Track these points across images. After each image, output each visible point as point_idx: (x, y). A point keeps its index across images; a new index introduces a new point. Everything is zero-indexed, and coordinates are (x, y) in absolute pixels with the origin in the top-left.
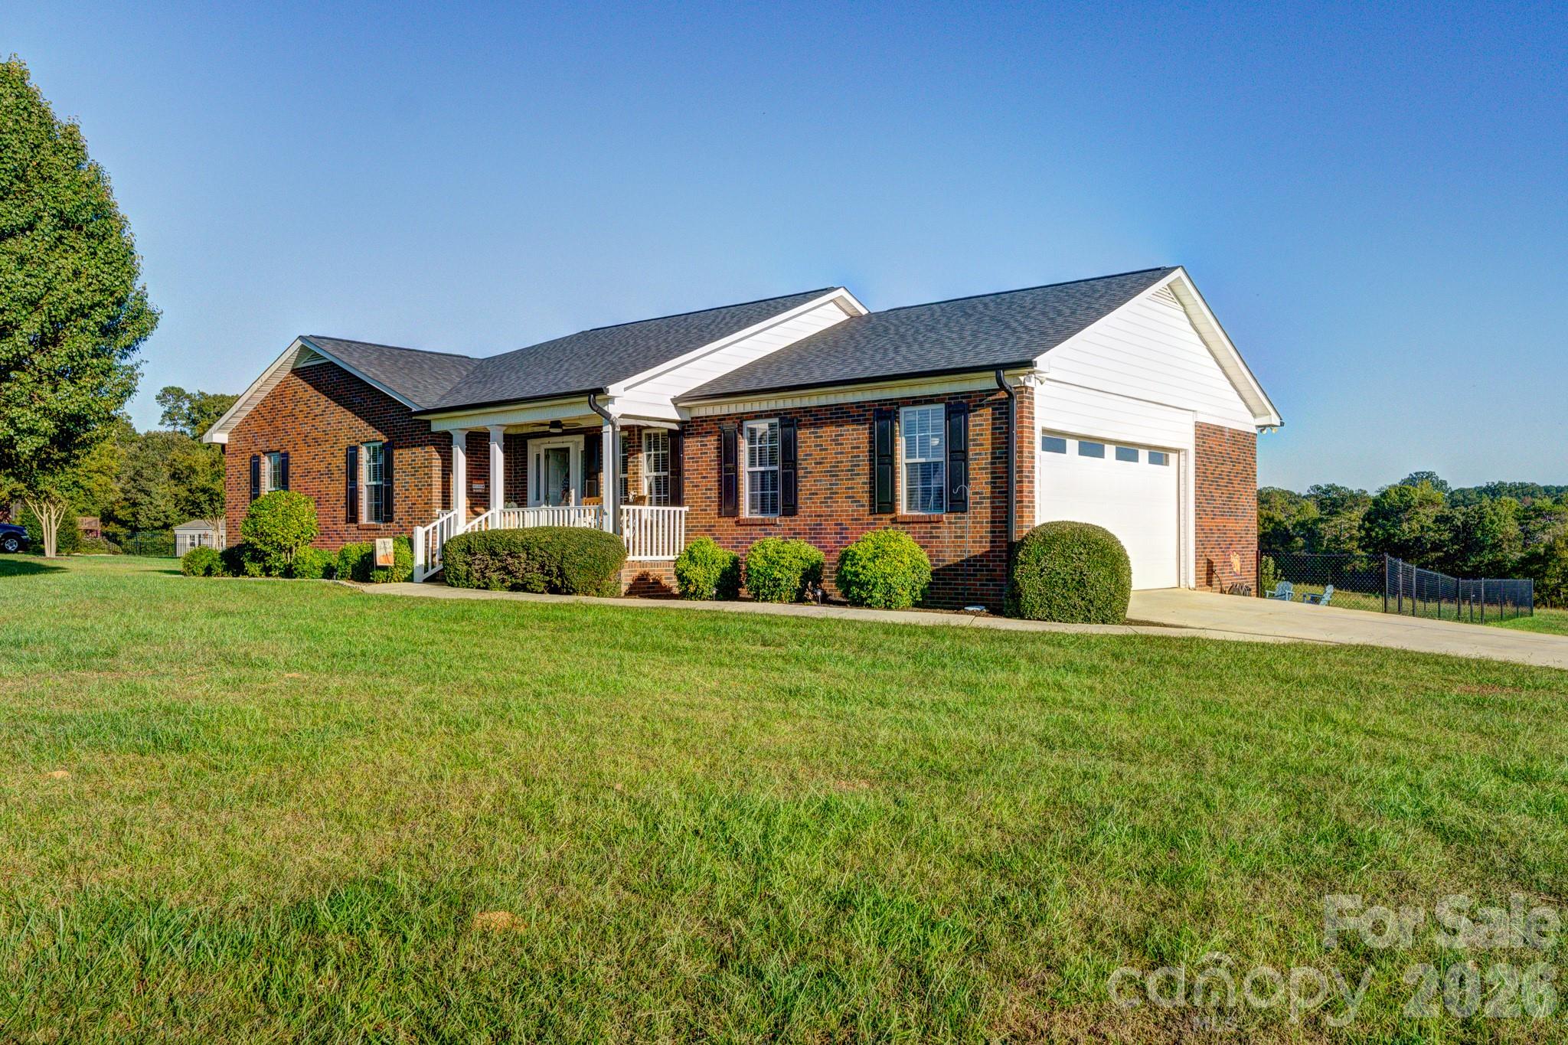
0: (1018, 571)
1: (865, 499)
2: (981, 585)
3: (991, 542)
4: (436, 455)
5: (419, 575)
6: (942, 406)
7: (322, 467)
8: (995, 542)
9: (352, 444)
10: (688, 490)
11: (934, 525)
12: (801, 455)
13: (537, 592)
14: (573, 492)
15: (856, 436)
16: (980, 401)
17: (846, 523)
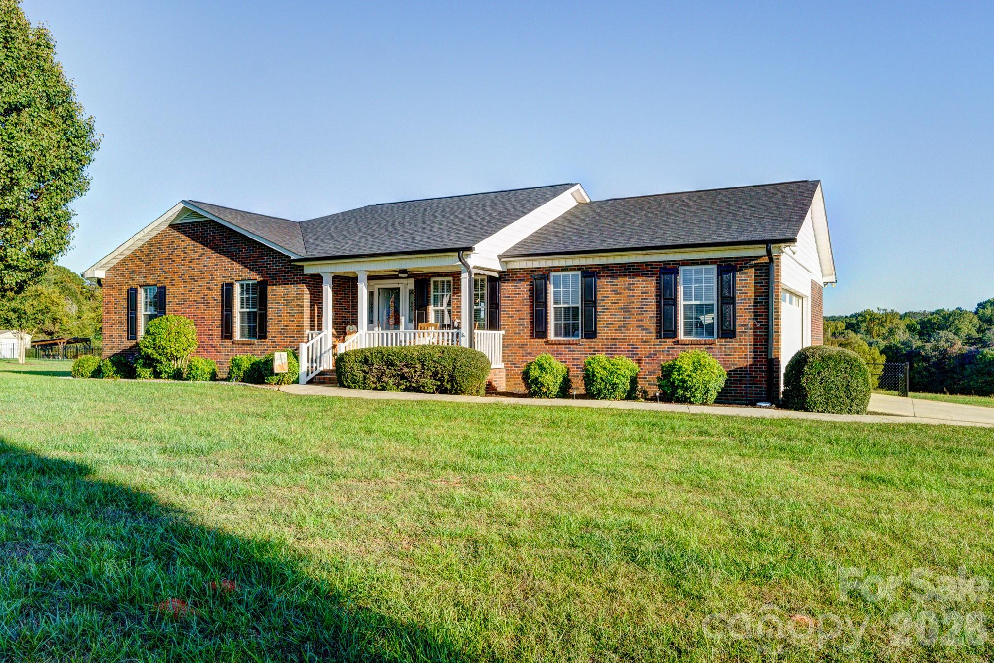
0: (803, 380)
1: (653, 328)
2: (745, 387)
3: (754, 358)
4: (307, 291)
5: (304, 379)
6: (715, 267)
7: (199, 298)
8: (757, 358)
9: (227, 281)
10: (504, 319)
11: (708, 346)
12: (599, 297)
13: (429, 393)
14: (403, 319)
15: (647, 286)
16: (745, 264)
17: (637, 344)
